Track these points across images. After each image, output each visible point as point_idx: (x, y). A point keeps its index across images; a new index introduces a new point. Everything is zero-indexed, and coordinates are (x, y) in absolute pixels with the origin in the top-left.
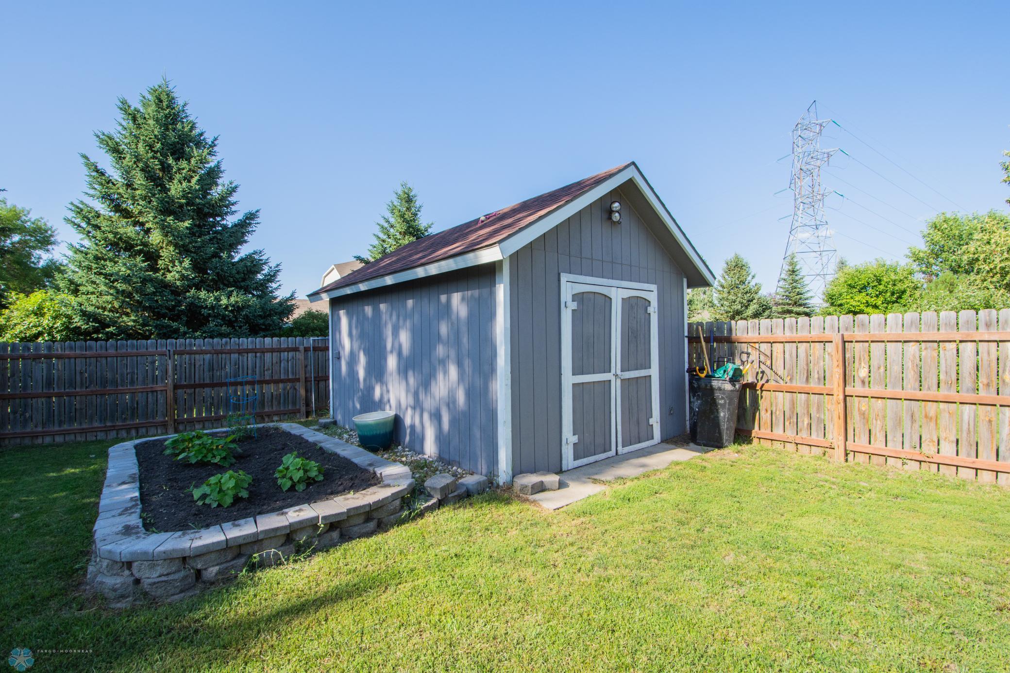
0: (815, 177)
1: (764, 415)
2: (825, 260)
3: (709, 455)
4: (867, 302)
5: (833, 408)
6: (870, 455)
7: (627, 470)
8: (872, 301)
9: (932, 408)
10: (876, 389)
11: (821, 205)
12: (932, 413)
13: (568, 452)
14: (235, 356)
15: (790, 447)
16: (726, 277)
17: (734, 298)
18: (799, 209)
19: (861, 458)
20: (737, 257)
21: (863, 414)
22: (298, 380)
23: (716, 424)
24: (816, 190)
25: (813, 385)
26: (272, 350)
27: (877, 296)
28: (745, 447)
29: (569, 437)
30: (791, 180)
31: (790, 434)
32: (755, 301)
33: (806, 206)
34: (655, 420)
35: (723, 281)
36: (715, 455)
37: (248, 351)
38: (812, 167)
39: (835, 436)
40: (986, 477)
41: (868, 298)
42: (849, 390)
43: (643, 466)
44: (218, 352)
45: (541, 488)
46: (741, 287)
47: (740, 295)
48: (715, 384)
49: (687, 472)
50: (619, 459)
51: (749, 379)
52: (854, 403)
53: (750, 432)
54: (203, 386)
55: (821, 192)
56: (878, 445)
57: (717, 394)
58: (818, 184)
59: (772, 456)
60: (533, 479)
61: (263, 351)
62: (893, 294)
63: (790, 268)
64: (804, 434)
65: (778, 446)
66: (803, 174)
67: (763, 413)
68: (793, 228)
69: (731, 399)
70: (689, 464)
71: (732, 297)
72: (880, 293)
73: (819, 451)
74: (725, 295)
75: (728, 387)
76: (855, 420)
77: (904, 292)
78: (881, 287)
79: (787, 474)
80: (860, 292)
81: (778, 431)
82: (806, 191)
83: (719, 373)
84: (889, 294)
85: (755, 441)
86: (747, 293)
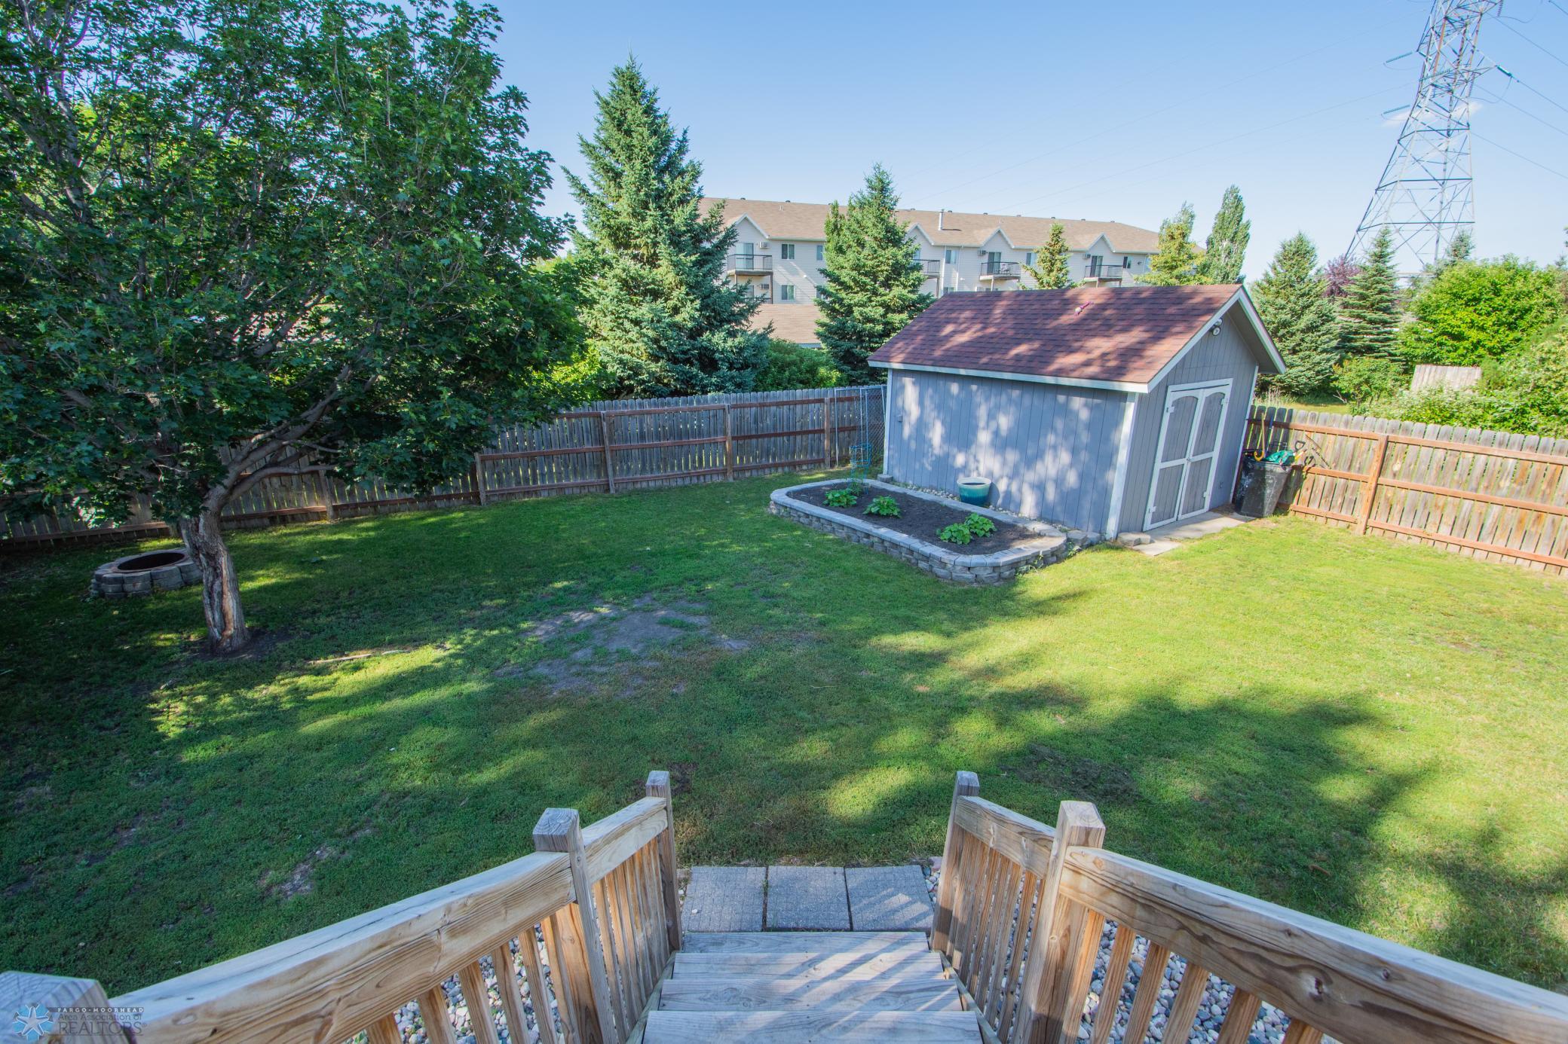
0: (1469, 35)
1: (1304, 493)
2: (1448, 195)
3: (1251, 524)
4: (1472, 322)
5: (1365, 493)
6: (1385, 530)
7: (1186, 532)
8: (1479, 320)
9: (1441, 500)
10: (1401, 481)
11: (1466, 93)
12: (1441, 504)
13: (1149, 517)
14: (773, 409)
15: (1321, 520)
16: (1279, 269)
17: (1283, 302)
18: (1424, 96)
19: (1377, 532)
20: (1301, 239)
21: (1387, 499)
22: (822, 431)
23: (1261, 499)
24: (1464, 60)
25: (1353, 473)
26: (802, 402)
27: (1488, 314)
28: (1282, 518)
29: (1151, 507)
30: (1424, 37)
31: (1324, 510)
32: (1312, 308)
33: (1438, 91)
34: (1208, 495)
35: (1272, 274)
36: (1256, 525)
37: (783, 403)
38: (1471, 14)
39: (1360, 514)
40: (1466, 552)
41: (1475, 316)
42: (1381, 480)
43: (1199, 530)
44: (762, 405)
45: (1139, 542)
46: (1297, 286)
47: (1292, 298)
48: (1268, 467)
49: (1238, 536)
50: (1179, 524)
51: (1298, 462)
52: (1384, 492)
53: (1288, 506)
54: (750, 437)
55: (1472, 68)
56: (1393, 523)
57: (1268, 475)
58: (1470, 48)
59: (1305, 527)
60: (1132, 537)
61: (795, 403)
62: (1511, 312)
63: (1377, 250)
64: (1335, 511)
65: (1311, 518)
66: (1448, 27)
67: (1304, 490)
68: (1406, 132)
69: (1279, 479)
70: (1236, 529)
71: (1281, 301)
72: (1495, 310)
73: (1344, 525)
74: (1270, 298)
75: (1279, 470)
76: (1381, 499)
77: (1530, 309)
78: (1498, 301)
79: (1315, 540)
80: (1467, 305)
81: (1314, 507)
82: (1446, 63)
83: (1273, 458)
84: (1505, 312)
85: (1291, 514)
86: (1302, 296)
